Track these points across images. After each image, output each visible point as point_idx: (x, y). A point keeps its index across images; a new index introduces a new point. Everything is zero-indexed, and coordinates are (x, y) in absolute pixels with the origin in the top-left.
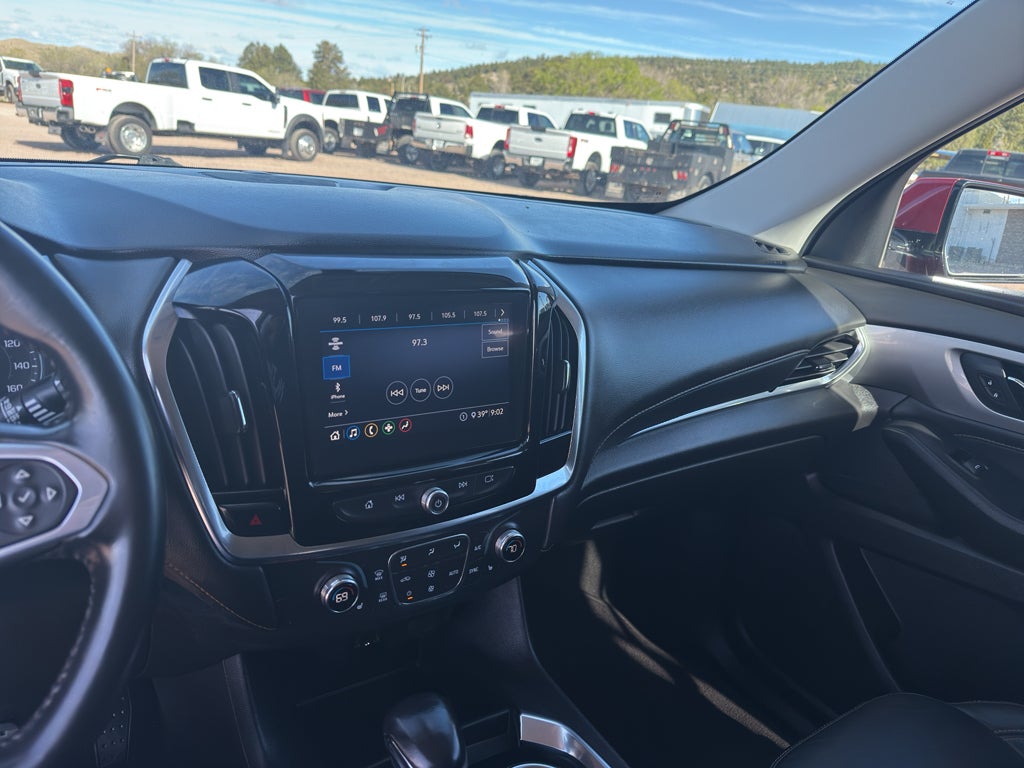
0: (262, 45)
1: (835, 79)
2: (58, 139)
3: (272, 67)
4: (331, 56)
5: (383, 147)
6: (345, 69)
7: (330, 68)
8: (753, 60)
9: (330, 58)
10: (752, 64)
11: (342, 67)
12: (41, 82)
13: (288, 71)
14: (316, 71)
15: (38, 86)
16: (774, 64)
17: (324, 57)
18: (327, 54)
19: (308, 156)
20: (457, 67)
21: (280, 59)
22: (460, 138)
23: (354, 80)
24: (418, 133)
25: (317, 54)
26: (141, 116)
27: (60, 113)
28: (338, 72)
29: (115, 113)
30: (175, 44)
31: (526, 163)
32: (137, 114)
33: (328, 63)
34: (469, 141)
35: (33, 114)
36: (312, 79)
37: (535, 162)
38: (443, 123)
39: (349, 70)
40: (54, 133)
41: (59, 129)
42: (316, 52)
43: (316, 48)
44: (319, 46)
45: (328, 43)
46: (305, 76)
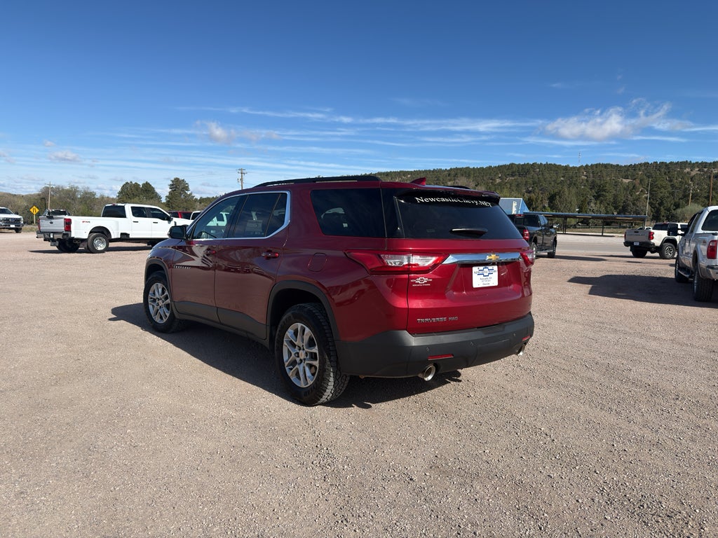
0: (134, 183)
1: (500, 175)
2: (55, 248)
3: (141, 196)
6: (191, 194)
7: (180, 193)
8: (448, 168)
9: (180, 188)
10: (448, 171)
11: (189, 193)
12: (52, 221)
13: (152, 198)
14: (171, 197)
15: (52, 223)
16: (461, 169)
17: (176, 187)
18: (178, 186)
21: (147, 191)
23: (196, 199)
25: (171, 186)
26: (103, 233)
27: (64, 234)
28: (186, 196)
29: (91, 232)
30: (77, 187)
32: (102, 232)
33: (180, 191)
35: (47, 236)
36: (168, 201)
39: (193, 195)
40: (54, 245)
41: (57, 243)
42: (171, 185)
43: (171, 183)
44: (173, 181)
45: (178, 179)
46: (164, 200)
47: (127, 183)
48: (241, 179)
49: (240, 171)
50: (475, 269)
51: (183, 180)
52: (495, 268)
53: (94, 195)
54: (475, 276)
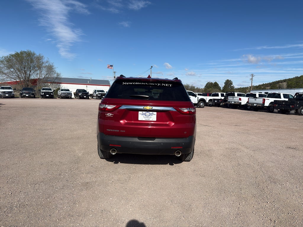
0: (211, 82)
3: (213, 87)
4: (229, 83)
5: (221, 104)
6: (233, 86)
7: (229, 86)
13: (217, 88)
14: (225, 87)
17: (227, 84)
18: (228, 83)
19: (202, 107)
20: (271, 82)
21: (216, 85)
22: (238, 101)
23: (236, 88)
24: (228, 100)
28: (231, 87)
31: (253, 105)
34: (240, 101)
37: (255, 105)
38: (234, 98)
39: (234, 86)
42: (225, 83)
43: (225, 82)
44: (226, 81)
45: (228, 80)
46: (222, 89)
47: (208, 83)
48: (252, 79)
49: (251, 75)
50: (140, 112)
51: (230, 80)
52: (155, 113)
53: (194, 88)
54: (139, 115)
